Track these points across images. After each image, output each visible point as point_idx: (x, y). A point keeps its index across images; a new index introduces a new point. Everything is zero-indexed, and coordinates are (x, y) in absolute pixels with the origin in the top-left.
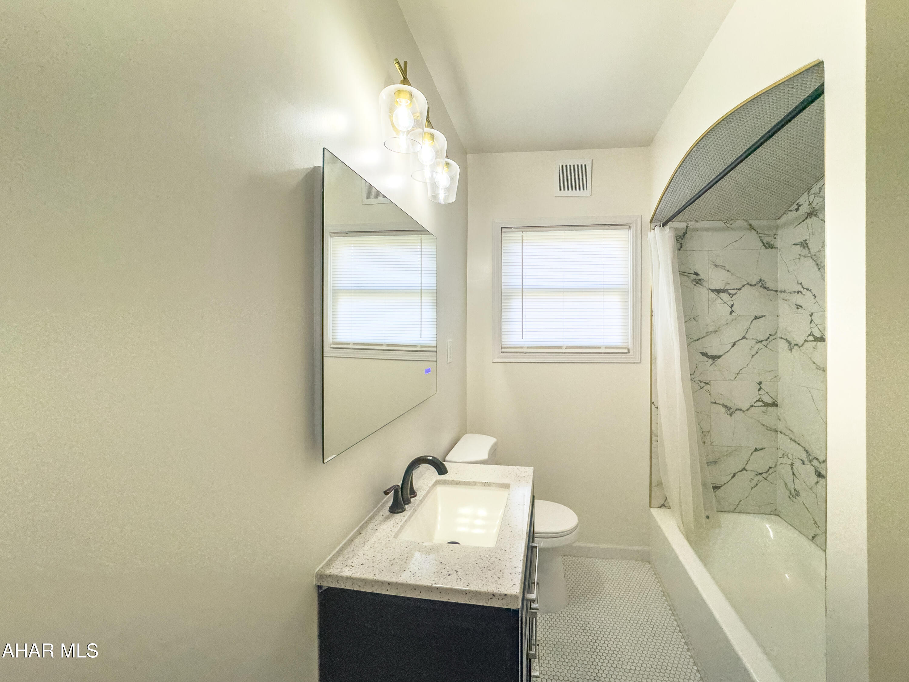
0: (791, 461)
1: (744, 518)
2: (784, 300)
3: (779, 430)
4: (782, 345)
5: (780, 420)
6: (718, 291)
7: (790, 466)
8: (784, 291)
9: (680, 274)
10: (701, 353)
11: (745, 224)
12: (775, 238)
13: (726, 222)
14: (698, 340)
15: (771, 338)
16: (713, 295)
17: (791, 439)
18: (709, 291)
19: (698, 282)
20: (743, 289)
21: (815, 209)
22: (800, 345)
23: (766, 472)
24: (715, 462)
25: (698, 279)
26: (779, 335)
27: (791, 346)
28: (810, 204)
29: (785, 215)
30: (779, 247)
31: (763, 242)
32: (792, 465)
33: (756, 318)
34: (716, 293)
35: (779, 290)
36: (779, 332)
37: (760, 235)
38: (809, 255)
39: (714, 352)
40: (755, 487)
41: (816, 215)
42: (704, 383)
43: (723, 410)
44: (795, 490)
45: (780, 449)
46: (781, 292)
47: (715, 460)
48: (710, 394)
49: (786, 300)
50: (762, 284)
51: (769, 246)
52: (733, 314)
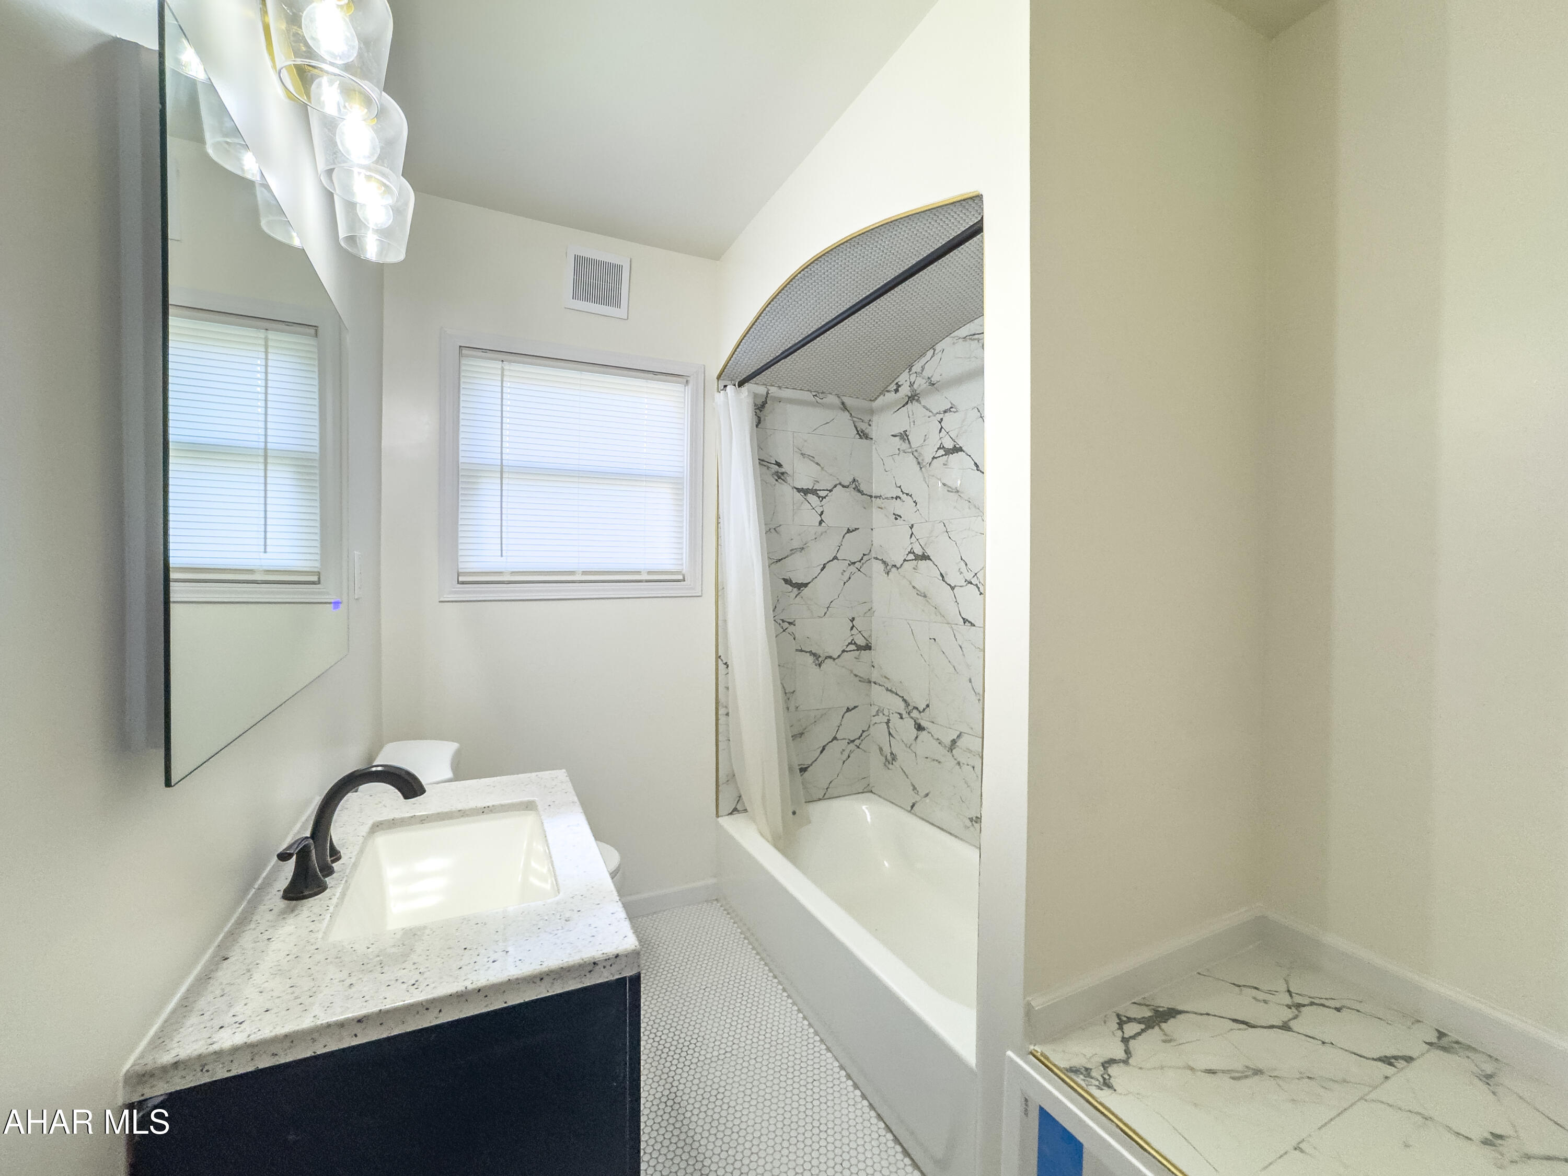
0: (888, 718)
1: (836, 803)
2: (879, 508)
3: (873, 680)
4: (878, 567)
5: (874, 667)
6: (805, 492)
7: (885, 724)
8: (880, 497)
9: (759, 463)
10: (784, 579)
11: (837, 401)
12: (870, 425)
13: (816, 395)
14: (780, 560)
15: (865, 558)
16: (799, 496)
17: (887, 689)
18: (795, 490)
19: (780, 476)
20: (835, 490)
21: (918, 392)
22: (898, 566)
23: (859, 738)
24: (801, 734)
25: (780, 471)
26: (874, 555)
27: (889, 567)
28: (911, 385)
29: (882, 396)
30: (874, 437)
31: (856, 428)
32: (888, 722)
33: (849, 531)
34: (803, 494)
35: (874, 495)
36: (873, 552)
37: (855, 419)
38: (910, 450)
39: (798, 578)
40: (847, 759)
41: (918, 401)
42: (788, 622)
43: (811, 659)
44: (892, 753)
45: (874, 704)
46: (876, 497)
47: (800, 732)
48: (794, 639)
49: (881, 508)
50: (855, 486)
51: (863, 435)
52: (823, 524)
